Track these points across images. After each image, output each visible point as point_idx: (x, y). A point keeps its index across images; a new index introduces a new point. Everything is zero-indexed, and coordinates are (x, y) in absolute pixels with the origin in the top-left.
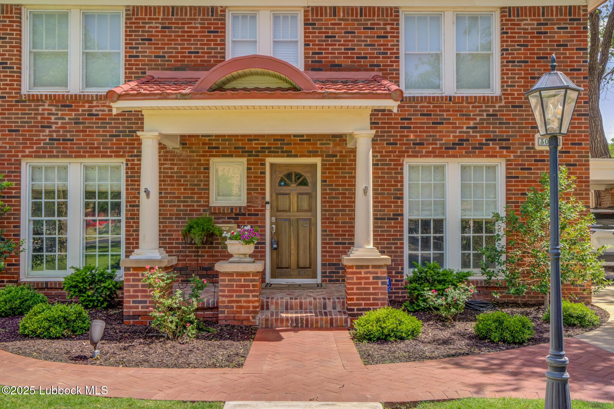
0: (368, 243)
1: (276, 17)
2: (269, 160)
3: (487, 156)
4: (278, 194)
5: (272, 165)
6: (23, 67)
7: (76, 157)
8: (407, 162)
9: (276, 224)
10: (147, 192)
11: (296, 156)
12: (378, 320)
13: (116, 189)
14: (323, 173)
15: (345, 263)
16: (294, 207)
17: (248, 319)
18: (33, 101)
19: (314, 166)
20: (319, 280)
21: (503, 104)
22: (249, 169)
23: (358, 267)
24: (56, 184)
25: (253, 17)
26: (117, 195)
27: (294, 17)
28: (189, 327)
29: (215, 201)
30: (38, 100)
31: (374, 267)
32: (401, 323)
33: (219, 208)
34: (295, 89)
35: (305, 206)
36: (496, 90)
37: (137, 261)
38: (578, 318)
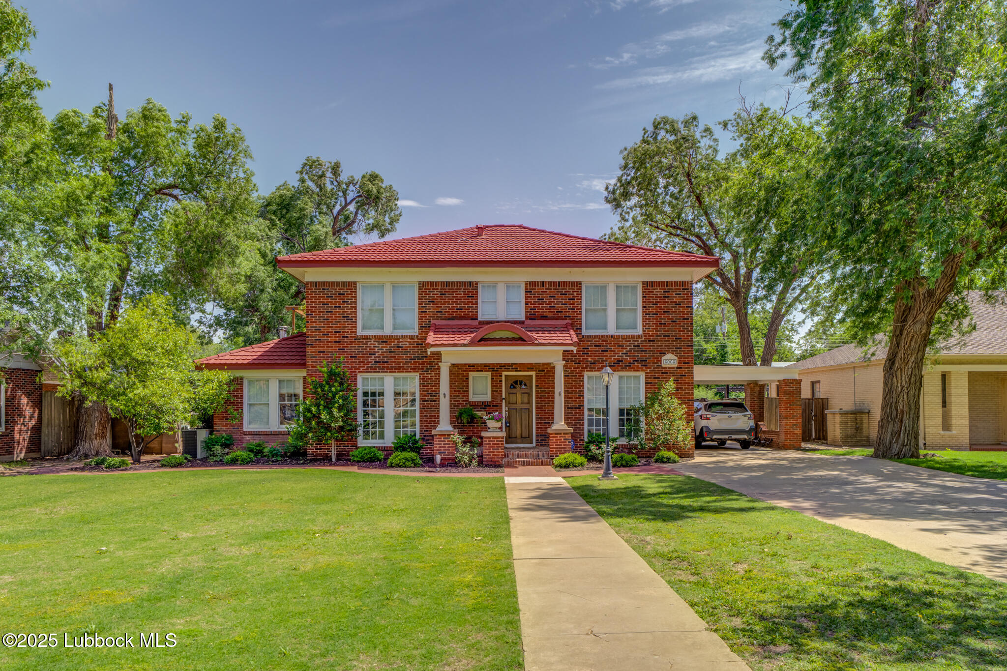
0: (561, 421)
1: (508, 287)
2: (504, 373)
3: (634, 371)
4: (509, 393)
5: (506, 376)
6: (358, 319)
7: (390, 372)
8: (587, 374)
9: (509, 411)
10: (445, 395)
11: (520, 371)
12: (565, 458)
13: (413, 390)
14: (536, 381)
15: (549, 432)
16: (519, 401)
17: (498, 461)
18: (365, 339)
19: (531, 376)
20: (534, 444)
21: (643, 339)
22: (492, 379)
23: (556, 434)
24: (377, 388)
25: (494, 286)
26: (413, 394)
27: (519, 286)
28: (474, 461)
29: (473, 398)
30: (367, 339)
31: (564, 434)
32: (576, 459)
33: (475, 402)
34: (521, 339)
35: (526, 400)
36: (639, 331)
37: (441, 431)
38: (667, 458)
